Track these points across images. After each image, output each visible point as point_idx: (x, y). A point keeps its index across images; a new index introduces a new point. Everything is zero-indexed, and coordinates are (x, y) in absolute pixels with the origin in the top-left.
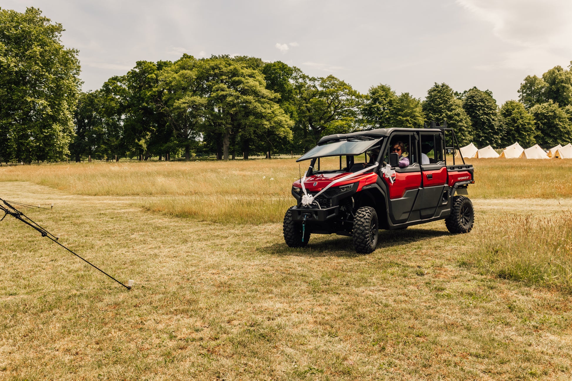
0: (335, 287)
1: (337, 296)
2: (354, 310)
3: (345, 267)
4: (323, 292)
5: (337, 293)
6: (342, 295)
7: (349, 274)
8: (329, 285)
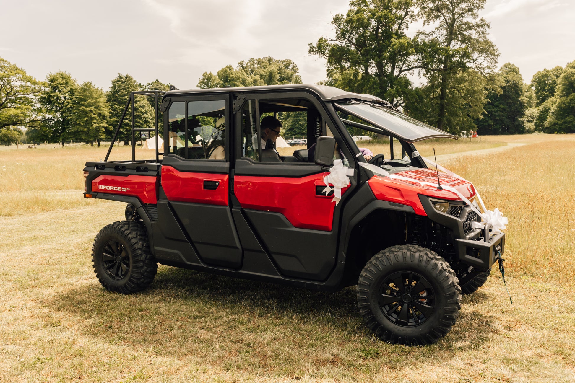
0: (46, 281)
1: (50, 289)
2: (71, 299)
3: (51, 261)
4: (33, 287)
5: (50, 286)
6: (55, 287)
7: (58, 267)
8: (37, 280)
